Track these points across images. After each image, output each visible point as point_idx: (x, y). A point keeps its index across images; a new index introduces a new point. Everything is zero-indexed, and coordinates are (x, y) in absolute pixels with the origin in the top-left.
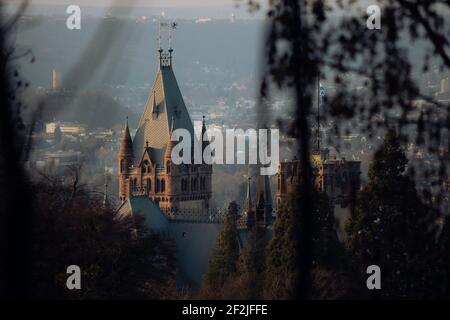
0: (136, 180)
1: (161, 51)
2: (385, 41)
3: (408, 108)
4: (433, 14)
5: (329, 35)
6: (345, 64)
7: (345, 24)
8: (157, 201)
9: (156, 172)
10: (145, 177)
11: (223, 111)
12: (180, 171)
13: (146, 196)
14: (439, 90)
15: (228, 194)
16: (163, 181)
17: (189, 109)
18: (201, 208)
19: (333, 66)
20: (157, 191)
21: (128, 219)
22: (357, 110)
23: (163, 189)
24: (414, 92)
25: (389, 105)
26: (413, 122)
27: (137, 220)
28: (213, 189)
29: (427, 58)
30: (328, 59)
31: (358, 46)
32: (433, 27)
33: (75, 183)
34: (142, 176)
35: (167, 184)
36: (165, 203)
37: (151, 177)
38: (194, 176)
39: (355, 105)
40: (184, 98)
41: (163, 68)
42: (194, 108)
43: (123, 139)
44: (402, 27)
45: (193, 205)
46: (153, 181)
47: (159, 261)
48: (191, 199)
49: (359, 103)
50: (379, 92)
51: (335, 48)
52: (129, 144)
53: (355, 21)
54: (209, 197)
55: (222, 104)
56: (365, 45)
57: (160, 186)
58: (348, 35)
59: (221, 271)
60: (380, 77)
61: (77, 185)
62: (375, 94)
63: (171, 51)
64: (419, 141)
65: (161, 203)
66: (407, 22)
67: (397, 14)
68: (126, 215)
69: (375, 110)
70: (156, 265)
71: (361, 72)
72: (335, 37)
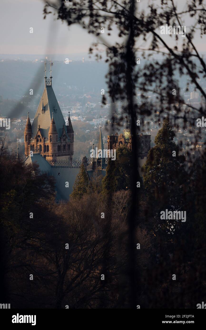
0: (33, 145)
1: (46, 78)
2: (166, 76)
3: (178, 110)
4: (190, 62)
5: (138, 73)
6: (146, 87)
7: (146, 67)
8: (45, 156)
9: (44, 141)
10: (39, 144)
11: (79, 109)
12: (57, 141)
13: (39, 154)
14: (189, 98)
15: (82, 153)
16: (48, 146)
17: (61, 108)
18: (68, 160)
19: (141, 89)
20: (45, 151)
21: (30, 166)
22: (153, 112)
23: (48, 151)
24: (182, 102)
25: (169, 109)
26: (181, 117)
27: (35, 166)
28: (74, 150)
29: (188, 84)
30: (137, 85)
31: (153, 78)
32: (190, 69)
33: (2, 147)
34: (37, 143)
35: (50, 148)
36: (49, 157)
37: (42, 144)
38: (64, 144)
39: (152, 109)
40: (58, 102)
41: (47, 87)
42: (64, 108)
43: (26, 124)
44: (175, 69)
45: (64, 159)
46: (43, 146)
47: (46, 188)
48: (63, 155)
49: (154, 108)
50: (164, 102)
51: (141, 80)
52: (30, 127)
53: (151, 65)
54: (72, 154)
55: (78, 105)
56: (157, 78)
57: (46, 148)
58: (148, 73)
59: (79, 192)
60: (164, 94)
61: (3, 148)
62: (162, 103)
63: (51, 78)
64: (184, 128)
65: (47, 157)
66: (178, 66)
67: (173, 62)
68: (28, 164)
69: (162, 111)
70: (45, 190)
71: (155, 92)
72: (141, 73)
